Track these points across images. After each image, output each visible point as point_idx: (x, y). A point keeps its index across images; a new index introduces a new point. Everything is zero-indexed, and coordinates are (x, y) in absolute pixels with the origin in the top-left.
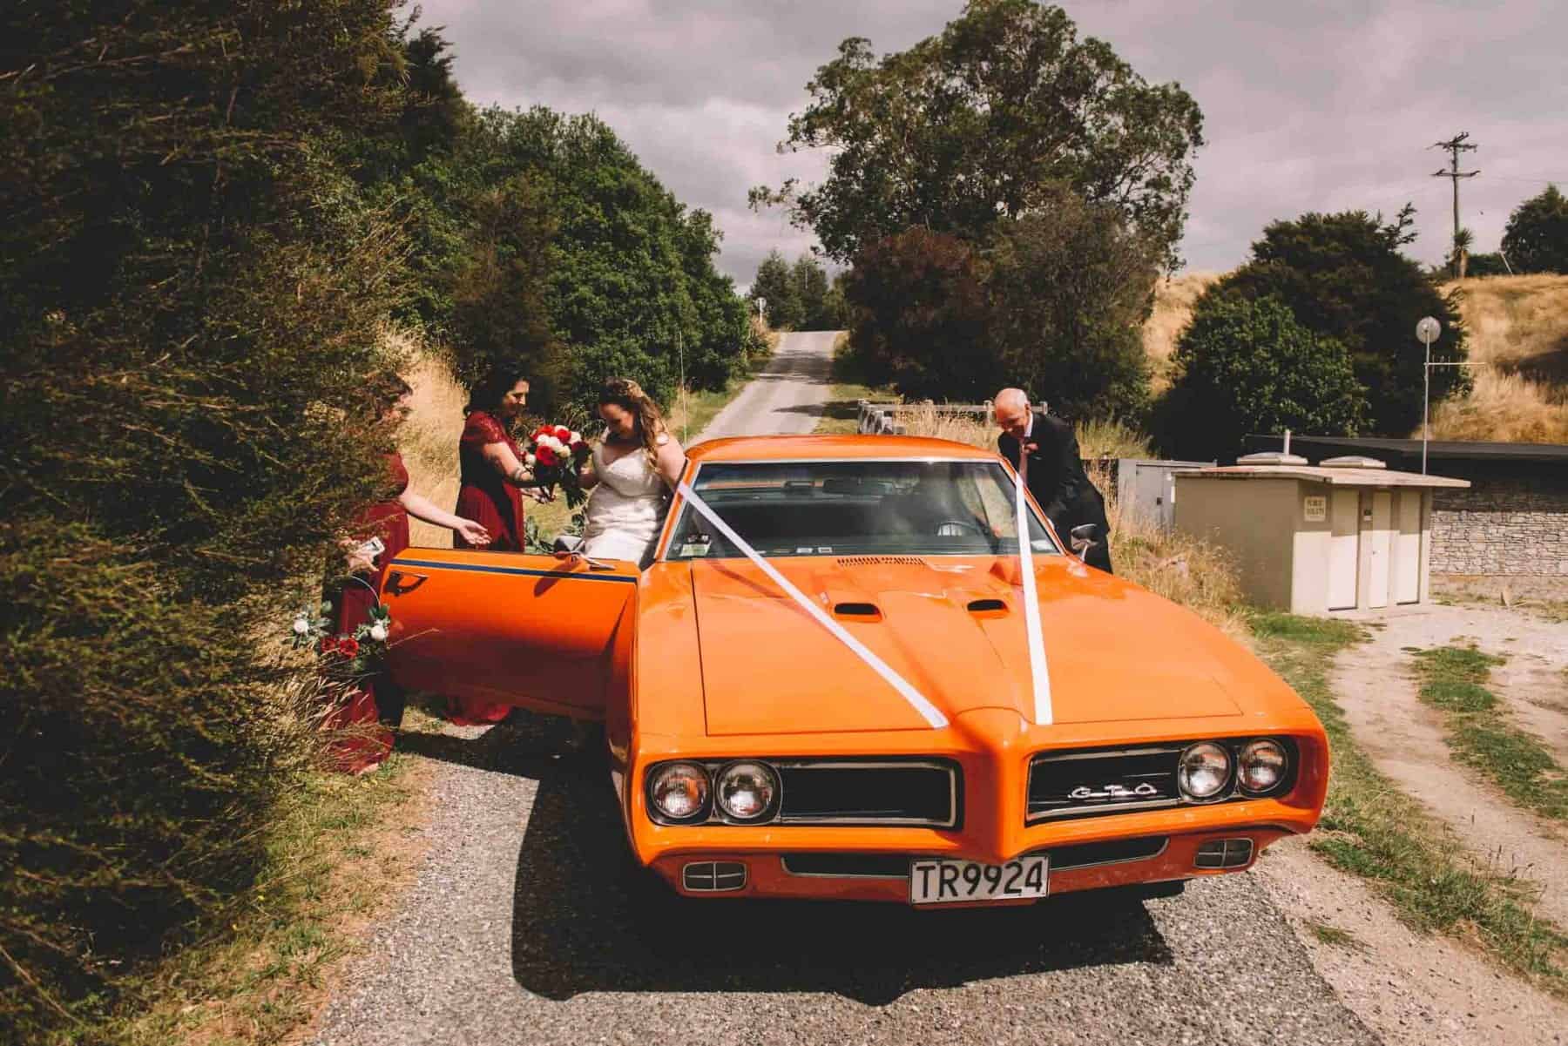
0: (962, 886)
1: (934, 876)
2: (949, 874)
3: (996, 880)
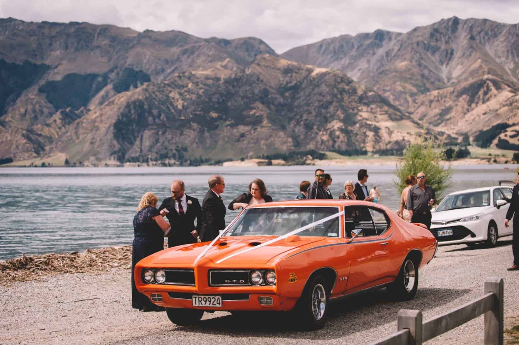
0: (203, 302)
1: (197, 299)
2: (200, 299)
3: (210, 302)
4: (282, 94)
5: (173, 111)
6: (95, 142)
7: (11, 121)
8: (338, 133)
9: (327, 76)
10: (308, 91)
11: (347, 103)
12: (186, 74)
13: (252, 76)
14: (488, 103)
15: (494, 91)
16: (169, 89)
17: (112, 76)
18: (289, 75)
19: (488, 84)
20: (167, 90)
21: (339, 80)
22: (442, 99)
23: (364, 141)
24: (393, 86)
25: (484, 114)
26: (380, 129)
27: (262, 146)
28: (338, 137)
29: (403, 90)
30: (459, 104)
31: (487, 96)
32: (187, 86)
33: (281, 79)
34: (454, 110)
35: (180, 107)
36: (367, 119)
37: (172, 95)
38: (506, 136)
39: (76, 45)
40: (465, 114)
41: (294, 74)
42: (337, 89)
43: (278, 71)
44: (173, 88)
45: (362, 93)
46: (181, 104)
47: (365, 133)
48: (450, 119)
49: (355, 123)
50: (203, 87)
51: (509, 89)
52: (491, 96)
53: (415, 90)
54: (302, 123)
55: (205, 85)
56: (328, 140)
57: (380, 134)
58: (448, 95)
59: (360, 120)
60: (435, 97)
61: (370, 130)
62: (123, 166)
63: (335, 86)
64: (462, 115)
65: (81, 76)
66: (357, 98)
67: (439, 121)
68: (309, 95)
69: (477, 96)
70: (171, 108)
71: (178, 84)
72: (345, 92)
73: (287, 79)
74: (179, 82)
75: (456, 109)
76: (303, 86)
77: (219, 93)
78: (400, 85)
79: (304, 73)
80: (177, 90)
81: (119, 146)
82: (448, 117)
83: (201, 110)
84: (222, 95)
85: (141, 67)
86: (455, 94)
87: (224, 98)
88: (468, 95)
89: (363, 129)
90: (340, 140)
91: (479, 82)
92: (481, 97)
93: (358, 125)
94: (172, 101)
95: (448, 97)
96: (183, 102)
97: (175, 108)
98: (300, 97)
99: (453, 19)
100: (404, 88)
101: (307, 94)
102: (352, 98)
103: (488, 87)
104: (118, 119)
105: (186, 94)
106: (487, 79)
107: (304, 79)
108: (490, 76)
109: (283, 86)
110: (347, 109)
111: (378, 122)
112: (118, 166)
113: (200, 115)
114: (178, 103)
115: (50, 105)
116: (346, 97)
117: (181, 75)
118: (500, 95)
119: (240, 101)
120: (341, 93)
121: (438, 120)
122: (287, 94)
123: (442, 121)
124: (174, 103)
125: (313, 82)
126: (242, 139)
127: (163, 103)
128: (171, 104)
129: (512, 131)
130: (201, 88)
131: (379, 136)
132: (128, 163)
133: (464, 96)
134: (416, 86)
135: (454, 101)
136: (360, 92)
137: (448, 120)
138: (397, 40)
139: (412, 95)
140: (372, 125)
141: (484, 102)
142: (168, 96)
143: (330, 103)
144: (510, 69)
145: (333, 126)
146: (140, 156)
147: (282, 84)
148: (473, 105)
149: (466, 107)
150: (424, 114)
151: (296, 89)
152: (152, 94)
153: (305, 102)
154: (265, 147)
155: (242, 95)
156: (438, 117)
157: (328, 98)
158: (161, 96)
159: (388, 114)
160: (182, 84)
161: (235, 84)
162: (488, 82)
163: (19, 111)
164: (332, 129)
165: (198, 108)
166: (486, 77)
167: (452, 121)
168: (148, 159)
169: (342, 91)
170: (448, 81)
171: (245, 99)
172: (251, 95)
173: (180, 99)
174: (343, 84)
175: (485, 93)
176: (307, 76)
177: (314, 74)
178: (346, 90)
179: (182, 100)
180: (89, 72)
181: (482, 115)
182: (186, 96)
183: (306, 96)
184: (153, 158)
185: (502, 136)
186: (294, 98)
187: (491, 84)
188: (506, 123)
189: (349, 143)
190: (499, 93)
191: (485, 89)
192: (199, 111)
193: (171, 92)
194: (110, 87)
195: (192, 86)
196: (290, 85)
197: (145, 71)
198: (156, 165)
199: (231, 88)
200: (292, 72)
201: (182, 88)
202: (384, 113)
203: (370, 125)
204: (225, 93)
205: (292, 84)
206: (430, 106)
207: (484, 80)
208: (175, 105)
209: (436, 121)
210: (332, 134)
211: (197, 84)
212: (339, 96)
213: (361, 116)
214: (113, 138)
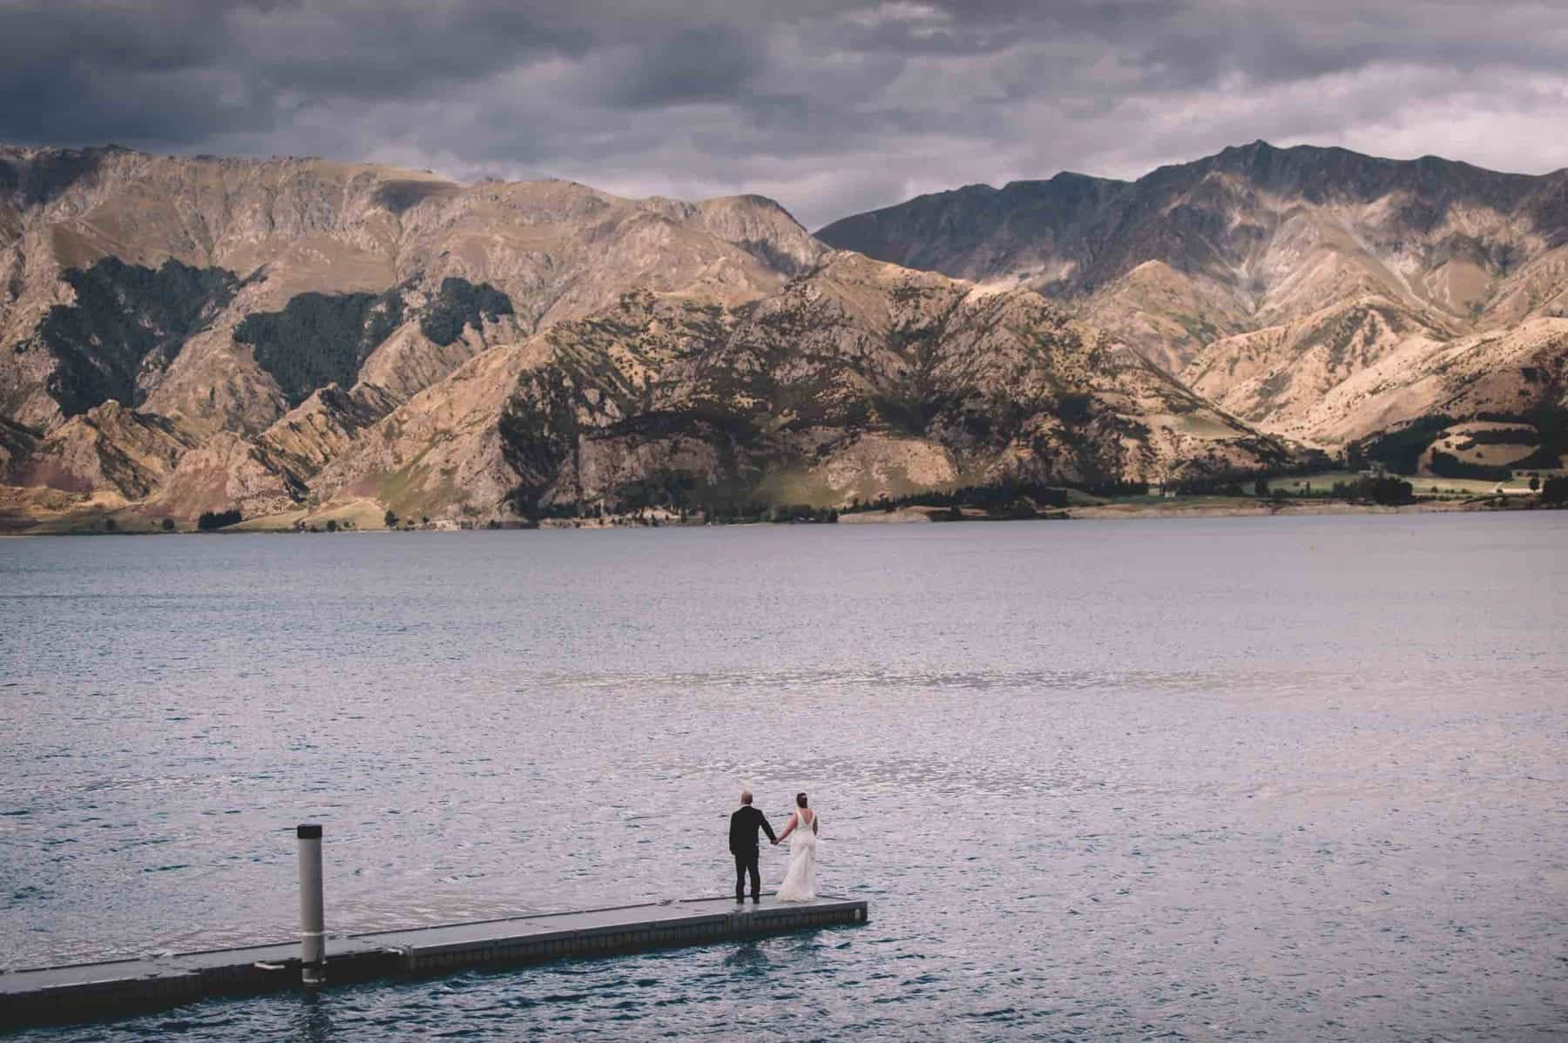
4: (899, 349)
5: (624, 391)
6: (455, 469)
7: (179, 418)
8: (1053, 443)
9: (1008, 307)
10: (965, 340)
11: (1062, 369)
12: (640, 299)
13: (824, 306)
14: (1379, 366)
15: (1387, 335)
16: (606, 336)
17: (415, 300)
18: (912, 302)
19: (1373, 317)
20: (602, 340)
21: (1037, 315)
22: (1258, 354)
23: (1118, 460)
24: (1128, 321)
25: (1373, 392)
26: (1149, 431)
27: (876, 476)
28: (1057, 452)
29: (1153, 332)
30: (1307, 367)
31: (1374, 348)
32: (646, 330)
33: (892, 312)
34: (1295, 381)
35: (638, 381)
36: (1116, 409)
37: (614, 351)
38: (1448, 445)
39: (295, 216)
40: (1324, 392)
41: (923, 301)
42: (1035, 335)
43: (881, 294)
44: (615, 336)
45: (1095, 345)
46: (641, 374)
47: (1116, 441)
48: (1287, 403)
49: (1088, 419)
50: (686, 330)
51: (1425, 330)
52: (1382, 348)
53: (1181, 331)
54: (962, 418)
55: (690, 326)
56: (1033, 459)
57: (1151, 443)
58: (1274, 344)
59: (1100, 412)
60: (1241, 349)
61: (1129, 435)
62: (536, 526)
63: (1028, 330)
64: (1316, 392)
65: (329, 300)
66: (1083, 358)
67: (1261, 410)
68: (971, 352)
69: (1349, 347)
70: (618, 384)
71: (624, 324)
72: (1055, 343)
73: (908, 313)
74: (626, 319)
75: (1300, 380)
76: (949, 329)
77: (750, 349)
78: (1146, 320)
79: (948, 300)
80: (624, 339)
81: (520, 479)
82: (1281, 399)
83: (712, 390)
84: (758, 353)
85: (486, 276)
86: (1291, 342)
87: (763, 361)
88: (1327, 346)
89: (1111, 433)
90: (1062, 459)
91: (1351, 314)
92: (1359, 348)
93: (1095, 424)
94: (618, 365)
95: (1273, 349)
96: (644, 368)
97: (629, 384)
98: (945, 358)
99: (1257, 147)
100: (1156, 325)
101: (963, 349)
102: (1074, 357)
103: (1373, 326)
104: (505, 414)
105: (646, 347)
106: (1371, 307)
107: (949, 312)
108: (1379, 299)
109: (898, 329)
110: (1063, 384)
111: (1140, 415)
112: (524, 526)
113: (710, 400)
114: (632, 372)
115: (266, 376)
116: (1057, 355)
117: (627, 300)
118: (1406, 343)
119: (803, 369)
120: (1047, 350)
121: (1258, 405)
122: (911, 350)
123: (1268, 410)
124: (622, 371)
125: (973, 320)
126: (823, 459)
127: (597, 371)
128: (616, 372)
129: (1461, 434)
130: (682, 335)
131: (1150, 449)
132: (549, 520)
133: (1317, 348)
134: (1183, 320)
135: (1293, 360)
136: (1089, 345)
137: (1281, 406)
138: (1112, 201)
139: (1176, 343)
140: (1130, 422)
141: (1365, 363)
142: (604, 355)
143: (1023, 371)
144: (1406, 276)
145: (1038, 427)
146: (576, 501)
147: (896, 325)
148: (1341, 371)
149: (1324, 373)
150: (1219, 391)
151: (931, 336)
152: (570, 351)
153: (962, 368)
154: (883, 478)
155: (808, 352)
156: (1257, 399)
157: (1018, 358)
158: (591, 354)
159: (1163, 396)
160: (632, 324)
161: (786, 325)
162: (1372, 312)
163: (195, 391)
164: (1038, 434)
165: (704, 385)
166: (1365, 300)
167: (1290, 408)
168: (598, 507)
169: (1047, 342)
170: (1257, 309)
171: (817, 364)
172: (831, 354)
173: (635, 362)
174: (1048, 324)
175: (1368, 341)
176: (955, 306)
177: (972, 299)
178: (1056, 338)
179: (642, 363)
180: (347, 289)
181: (1368, 396)
182: (646, 353)
183: (961, 355)
184: (612, 505)
185: (1439, 445)
186: (930, 360)
187: (1379, 318)
188: (1444, 415)
189: (1084, 467)
190: (1403, 339)
191: (1367, 329)
192: (707, 393)
193: (610, 343)
194: (412, 327)
195: (659, 328)
196: (914, 327)
197: (495, 286)
198: (620, 522)
199: (776, 335)
200: (919, 295)
201: (634, 334)
202: (1153, 393)
203: (1122, 422)
204: (766, 348)
205: (922, 325)
206: (1231, 371)
207: (1363, 310)
208: (626, 375)
209: (1251, 409)
210: (1039, 445)
211: (670, 323)
212: (1041, 354)
213: (1100, 401)
214: (501, 458)
